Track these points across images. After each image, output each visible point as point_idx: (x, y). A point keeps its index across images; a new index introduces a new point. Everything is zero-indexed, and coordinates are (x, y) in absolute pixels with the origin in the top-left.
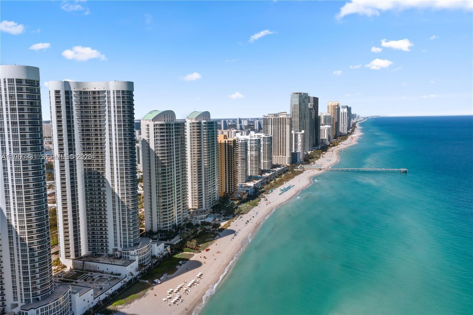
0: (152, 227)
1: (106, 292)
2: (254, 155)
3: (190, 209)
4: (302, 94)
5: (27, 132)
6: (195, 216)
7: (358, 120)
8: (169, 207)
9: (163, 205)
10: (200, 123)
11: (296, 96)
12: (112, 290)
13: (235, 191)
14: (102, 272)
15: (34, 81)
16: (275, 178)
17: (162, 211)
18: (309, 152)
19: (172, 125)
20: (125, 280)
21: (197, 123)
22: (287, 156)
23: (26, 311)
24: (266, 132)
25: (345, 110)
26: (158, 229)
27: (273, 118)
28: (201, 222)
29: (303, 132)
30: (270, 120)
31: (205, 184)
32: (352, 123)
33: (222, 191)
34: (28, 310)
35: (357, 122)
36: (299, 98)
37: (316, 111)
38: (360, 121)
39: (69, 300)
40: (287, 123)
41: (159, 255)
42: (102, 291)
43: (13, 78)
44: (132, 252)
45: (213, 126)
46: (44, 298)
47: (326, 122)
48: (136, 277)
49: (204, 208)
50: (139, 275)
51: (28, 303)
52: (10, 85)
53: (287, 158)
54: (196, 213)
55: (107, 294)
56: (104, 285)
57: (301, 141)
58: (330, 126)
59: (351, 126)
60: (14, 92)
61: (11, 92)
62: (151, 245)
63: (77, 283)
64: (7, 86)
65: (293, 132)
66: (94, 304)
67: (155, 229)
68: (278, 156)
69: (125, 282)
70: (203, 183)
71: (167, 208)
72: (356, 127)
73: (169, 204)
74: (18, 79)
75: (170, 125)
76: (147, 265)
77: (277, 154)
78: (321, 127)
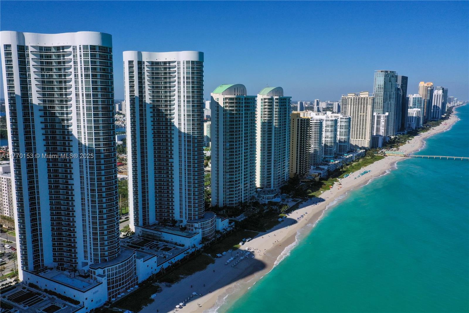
0: (218, 202)
1: (170, 261)
2: (329, 137)
3: (258, 188)
4: (389, 72)
5: (99, 98)
6: (262, 196)
7: (456, 105)
8: (236, 184)
9: (230, 182)
10: (272, 99)
11: (381, 75)
12: (175, 259)
13: (306, 173)
14: (167, 242)
15: (107, 48)
16: (352, 162)
17: (228, 187)
18: (392, 137)
19: (242, 99)
20: (188, 251)
21: (269, 99)
22: (366, 139)
23: (94, 270)
24: (345, 113)
25: (440, 92)
26: (224, 205)
27: (352, 98)
28: (268, 202)
29: (387, 114)
30: (350, 100)
31: (274, 163)
32: (448, 107)
33: (292, 172)
34: (96, 269)
35: (453, 106)
36: (385, 77)
37: (404, 91)
38: (457, 105)
39: (134, 264)
40: (368, 104)
41: (223, 231)
42: (166, 260)
43: (87, 45)
44: (196, 225)
45: (286, 102)
46: (111, 260)
47: (415, 105)
48: (199, 249)
49: (272, 188)
50: (202, 248)
51: (97, 262)
52: (85, 51)
53: (366, 141)
54: (263, 192)
55: (170, 263)
56: (167, 254)
57: (384, 124)
58: (419, 110)
59: (446, 111)
60: (88, 59)
61: (85, 59)
62: (215, 220)
63: (143, 249)
64: (82, 52)
65: (375, 114)
66: (158, 271)
67: (221, 204)
68: (357, 139)
69: (188, 253)
70: (273, 162)
71: (233, 185)
72: (453, 112)
73: (236, 181)
74: (92, 46)
75: (240, 99)
76: (210, 240)
77: (355, 137)
78: (409, 110)
